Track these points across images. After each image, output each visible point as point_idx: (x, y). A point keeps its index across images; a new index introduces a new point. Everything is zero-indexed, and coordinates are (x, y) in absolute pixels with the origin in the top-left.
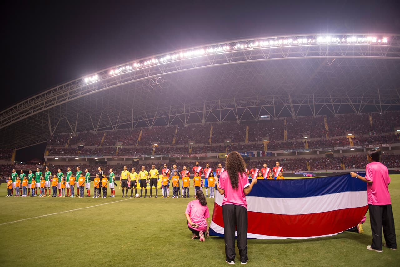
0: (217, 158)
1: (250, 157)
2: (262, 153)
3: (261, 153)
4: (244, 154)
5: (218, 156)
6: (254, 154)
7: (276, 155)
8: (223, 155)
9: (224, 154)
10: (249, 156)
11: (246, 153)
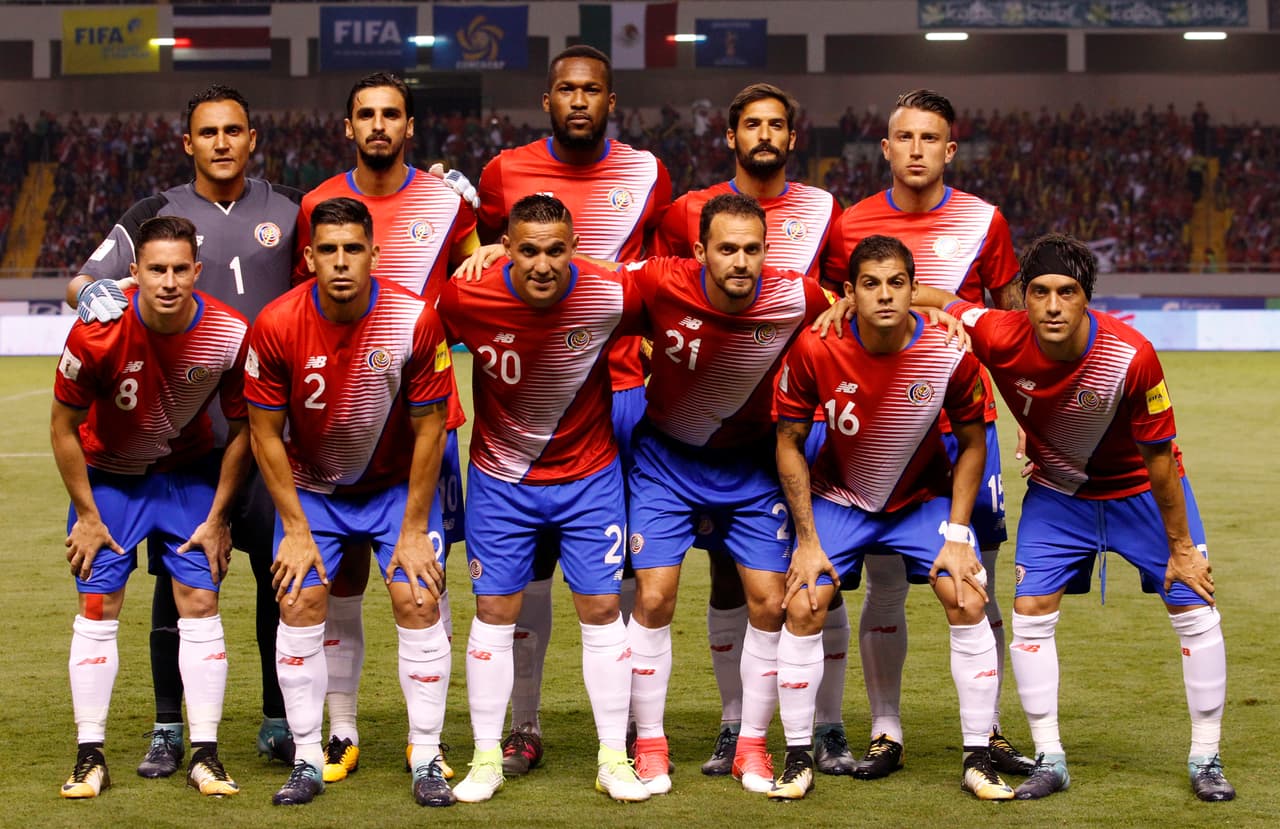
0: (42, 67)
1: (474, 77)
2: (640, 25)
3: (631, 30)
4: (409, 27)
5: (56, 47)
6: (534, 29)
7: (816, 59)
8: (116, 36)
9: (133, 25)
10: (470, 64)
11: (425, 12)
